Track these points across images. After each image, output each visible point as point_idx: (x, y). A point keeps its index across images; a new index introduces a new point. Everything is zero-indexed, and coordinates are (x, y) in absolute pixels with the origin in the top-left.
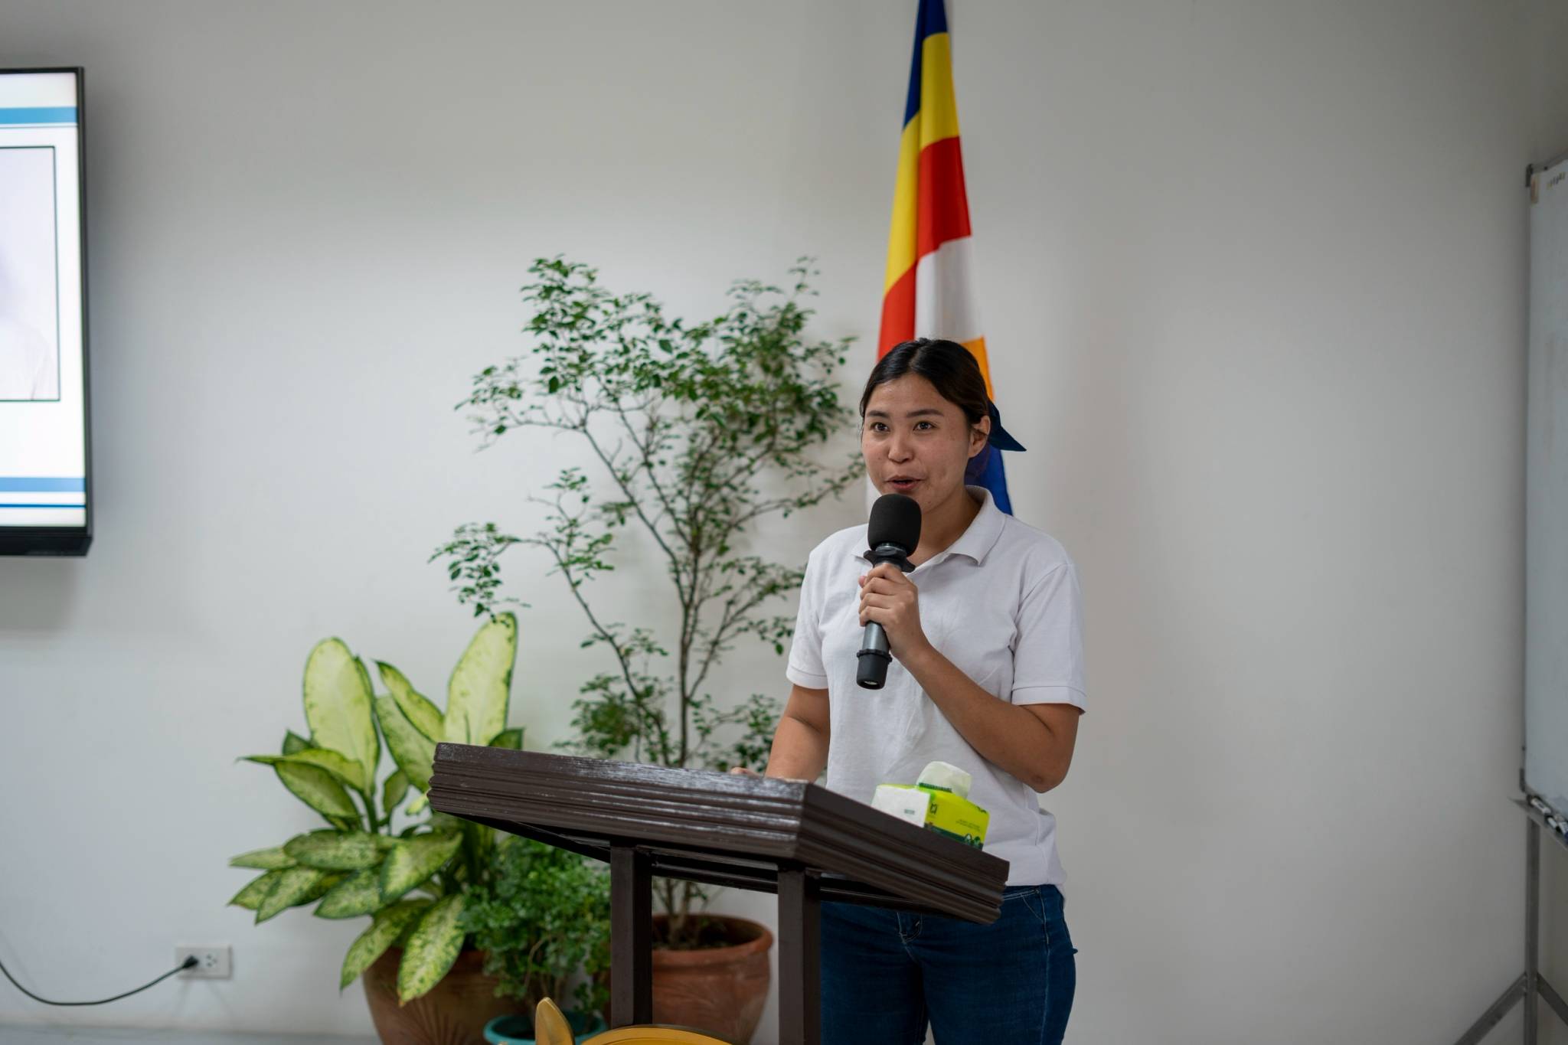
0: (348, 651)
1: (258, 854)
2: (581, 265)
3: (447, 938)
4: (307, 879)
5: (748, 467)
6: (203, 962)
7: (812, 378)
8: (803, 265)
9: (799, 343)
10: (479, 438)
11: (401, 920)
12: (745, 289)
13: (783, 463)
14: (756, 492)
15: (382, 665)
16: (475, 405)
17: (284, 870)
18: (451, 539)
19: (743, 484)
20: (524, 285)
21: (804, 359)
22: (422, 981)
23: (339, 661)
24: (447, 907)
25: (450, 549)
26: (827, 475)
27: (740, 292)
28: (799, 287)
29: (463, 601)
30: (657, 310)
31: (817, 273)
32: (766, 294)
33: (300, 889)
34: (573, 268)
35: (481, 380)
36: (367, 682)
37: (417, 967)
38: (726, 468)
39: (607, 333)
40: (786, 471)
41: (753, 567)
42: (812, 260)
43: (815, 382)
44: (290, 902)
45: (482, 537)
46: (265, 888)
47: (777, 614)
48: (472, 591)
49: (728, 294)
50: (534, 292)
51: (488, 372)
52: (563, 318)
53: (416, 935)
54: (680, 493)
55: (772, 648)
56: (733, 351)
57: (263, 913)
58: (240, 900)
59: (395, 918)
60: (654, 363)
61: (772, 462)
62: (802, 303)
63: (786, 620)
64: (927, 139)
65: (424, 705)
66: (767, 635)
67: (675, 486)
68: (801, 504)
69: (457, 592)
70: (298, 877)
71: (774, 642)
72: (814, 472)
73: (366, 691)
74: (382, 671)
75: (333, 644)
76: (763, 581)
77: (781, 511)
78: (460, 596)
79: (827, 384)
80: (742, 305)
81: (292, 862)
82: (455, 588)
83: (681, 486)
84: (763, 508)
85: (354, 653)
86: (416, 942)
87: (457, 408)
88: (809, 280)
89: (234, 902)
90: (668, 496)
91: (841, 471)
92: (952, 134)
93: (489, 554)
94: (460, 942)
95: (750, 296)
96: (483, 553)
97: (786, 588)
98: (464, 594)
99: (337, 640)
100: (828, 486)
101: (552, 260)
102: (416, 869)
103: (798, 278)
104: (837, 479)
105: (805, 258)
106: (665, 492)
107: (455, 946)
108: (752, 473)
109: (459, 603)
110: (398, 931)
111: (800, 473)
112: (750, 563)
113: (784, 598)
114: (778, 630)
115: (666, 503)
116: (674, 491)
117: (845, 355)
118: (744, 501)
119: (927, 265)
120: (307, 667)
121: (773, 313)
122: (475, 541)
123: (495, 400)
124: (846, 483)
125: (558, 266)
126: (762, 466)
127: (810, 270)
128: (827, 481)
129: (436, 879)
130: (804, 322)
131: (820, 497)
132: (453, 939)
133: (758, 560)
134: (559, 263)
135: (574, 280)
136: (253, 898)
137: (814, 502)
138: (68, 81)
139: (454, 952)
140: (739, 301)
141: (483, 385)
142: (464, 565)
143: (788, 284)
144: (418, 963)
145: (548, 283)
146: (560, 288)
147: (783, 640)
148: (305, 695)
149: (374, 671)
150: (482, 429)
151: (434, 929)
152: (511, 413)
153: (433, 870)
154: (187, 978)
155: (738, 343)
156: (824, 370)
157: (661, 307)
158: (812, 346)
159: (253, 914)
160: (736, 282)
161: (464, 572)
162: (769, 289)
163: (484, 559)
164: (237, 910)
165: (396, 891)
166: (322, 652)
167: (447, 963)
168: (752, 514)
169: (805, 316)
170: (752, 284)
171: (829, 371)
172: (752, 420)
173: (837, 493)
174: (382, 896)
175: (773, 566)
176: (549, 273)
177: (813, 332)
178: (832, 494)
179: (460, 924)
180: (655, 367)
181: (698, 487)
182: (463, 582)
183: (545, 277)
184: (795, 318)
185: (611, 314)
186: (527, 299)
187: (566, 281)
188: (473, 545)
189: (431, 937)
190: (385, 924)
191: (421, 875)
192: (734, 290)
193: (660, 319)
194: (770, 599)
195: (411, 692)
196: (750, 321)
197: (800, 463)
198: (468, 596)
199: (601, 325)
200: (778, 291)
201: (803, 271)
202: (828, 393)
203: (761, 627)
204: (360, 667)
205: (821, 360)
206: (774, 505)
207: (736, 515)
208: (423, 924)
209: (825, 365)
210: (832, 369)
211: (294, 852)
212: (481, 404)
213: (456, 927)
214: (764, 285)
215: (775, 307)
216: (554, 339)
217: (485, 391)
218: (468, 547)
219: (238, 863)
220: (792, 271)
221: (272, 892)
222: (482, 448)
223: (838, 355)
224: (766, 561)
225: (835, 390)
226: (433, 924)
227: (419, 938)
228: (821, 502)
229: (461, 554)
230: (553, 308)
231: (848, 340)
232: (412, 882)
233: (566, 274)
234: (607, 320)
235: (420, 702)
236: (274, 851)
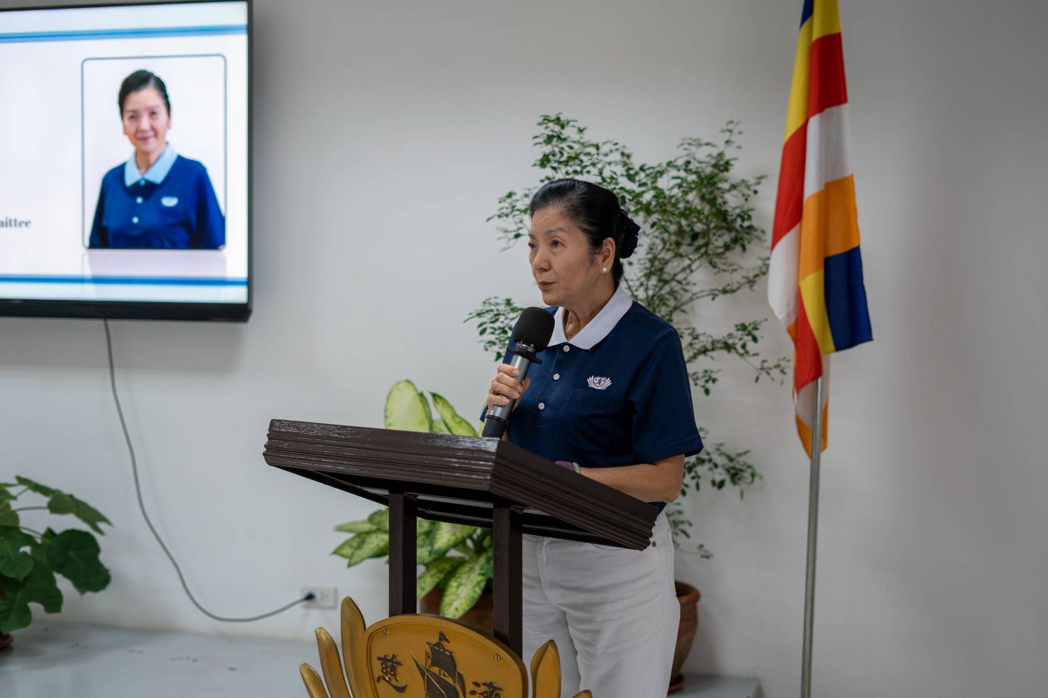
0: (416, 389)
1: (354, 523)
2: (573, 121)
3: (475, 581)
4: (383, 539)
5: (689, 266)
6: (318, 597)
7: (734, 205)
8: (731, 127)
9: (726, 181)
10: (504, 243)
11: (444, 569)
12: (690, 144)
13: (714, 266)
14: (694, 284)
15: (434, 396)
16: (501, 219)
17: (368, 533)
18: (480, 307)
19: (685, 279)
20: (533, 135)
21: (729, 191)
22: (456, 609)
23: (409, 396)
24: (476, 562)
25: (479, 315)
26: (744, 273)
27: (686, 146)
28: (727, 142)
29: (487, 350)
30: (628, 156)
31: (740, 133)
32: (704, 147)
33: (378, 546)
34: (568, 123)
35: (505, 201)
36: (427, 410)
37: (454, 600)
38: (674, 266)
39: (590, 168)
40: (717, 270)
41: (690, 334)
42: (737, 124)
43: (737, 208)
44: (371, 553)
45: (502, 308)
46: (355, 544)
47: (706, 367)
48: (494, 343)
49: (678, 147)
50: (541, 140)
51: (510, 195)
52: (560, 157)
53: (454, 579)
54: (642, 284)
55: (702, 390)
56: (680, 186)
57: (353, 561)
58: (339, 551)
59: (440, 568)
60: (622, 188)
61: (707, 264)
62: (729, 154)
63: (712, 372)
64: (816, 35)
65: (464, 424)
66: (699, 382)
67: (638, 279)
68: (725, 292)
69: (483, 344)
70: (377, 537)
71: (703, 386)
72: (735, 270)
73: (427, 416)
74: (435, 400)
75: (405, 384)
76: (698, 346)
77: (711, 297)
78: (485, 346)
79: (745, 209)
80: (688, 155)
81: (374, 527)
82: (482, 341)
83: (643, 279)
84: (699, 295)
85: (420, 391)
86: (453, 584)
87: (488, 220)
88: (735, 138)
89: (335, 552)
90: (633, 286)
91: (753, 269)
92: (834, 31)
93: (506, 319)
94: (483, 585)
95: (693, 149)
96: (502, 318)
97: (713, 349)
98: (488, 345)
99: (408, 381)
100: (744, 281)
101: (553, 117)
102: (454, 534)
103: (727, 136)
104: (751, 277)
105: (731, 122)
106: (631, 283)
107: (480, 588)
108: (692, 271)
109: (485, 351)
110: (442, 576)
111: (725, 271)
112: (688, 332)
113: (712, 358)
114: (706, 378)
115: (632, 292)
116: (638, 283)
117: (757, 188)
118: (686, 291)
119: (814, 123)
120: (388, 399)
121: (708, 159)
122: (498, 310)
123: (514, 216)
124: (757, 279)
125: (558, 121)
126: (700, 266)
127: (736, 131)
128: (744, 277)
129: (469, 543)
130: (730, 167)
131: (738, 288)
132: (479, 583)
133: (694, 329)
134: (558, 119)
135: (568, 132)
136: (347, 551)
137: (733, 291)
138: (242, 8)
139: (479, 591)
140: (686, 152)
141: (505, 205)
142: (488, 325)
143: (720, 141)
144: (455, 598)
145: (550, 133)
146: (559, 137)
147: (710, 385)
148: (386, 417)
149: (430, 399)
150: (506, 237)
151: (466, 576)
152: (525, 226)
153: (465, 536)
154: (308, 607)
155: (684, 180)
156: (743, 199)
157: (633, 155)
158: (734, 182)
159: (346, 561)
160: (684, 139)
161: (489, 330)
162: (707, 144)
163: (502, 322)
164: (337, 558)
165: (440, 548)
166: (398, 389)
167: (474, 598)
168: (691, 299)
169: (731, 162)
170: (695, 141)
171: (746, 200)
172: (695, 237)
173: (751, 286)
174: (430, 553)
175: (704, 334)
176: (551, 125)
177: (736, 173)
178: (747, 286)
179: (483, 572)
180: (622, 191)
181: (654, 281)
182: (488, 337)
183: (549, 129)
184: (725, 164)
185: (594, 155)
186: (536, 144)
187: (562, 131)
188: (495, 312)
189: (464, 581)
190: (434, 571)
191: (457, 538)
192: (682, 144)
193: (631, 164)
194: (701, 358)
195: (455, 415)
196: (692, 166)
197: (725, 264)
198: (490, 346)
199: (587, 162)
200: (713, 146)
201: (731, 131)
202: (745, 214)
203: (695, 376)
204: (423, 400)
205: (741, 192)
206: (706, 293)
207: (680, 300)
208: (459, 572)
209: (743, 195)
210: (749, 198)
211: (375, 521)
212: (505, 218)
213: (480, 574)
214: (704, 141)
215: (710, 155)
216: (554, 172)
217: (507, 208)
218: (492, 314)
219: (340, 529)
220: (723, 131)
221: (359, 547)
222: (505, 249)
223: (753, 188)
224: (699, 331)
225: (751, 213)
226: (466, 573)
227: (455, 581)
228: (739, 292)
229: (486, 318)
230: (554, 151)
231: (760, 178)
232: (451, 542)
233: (563, 127)
234: (591, 159)
235: (460, 422)
236: (363, 522)
